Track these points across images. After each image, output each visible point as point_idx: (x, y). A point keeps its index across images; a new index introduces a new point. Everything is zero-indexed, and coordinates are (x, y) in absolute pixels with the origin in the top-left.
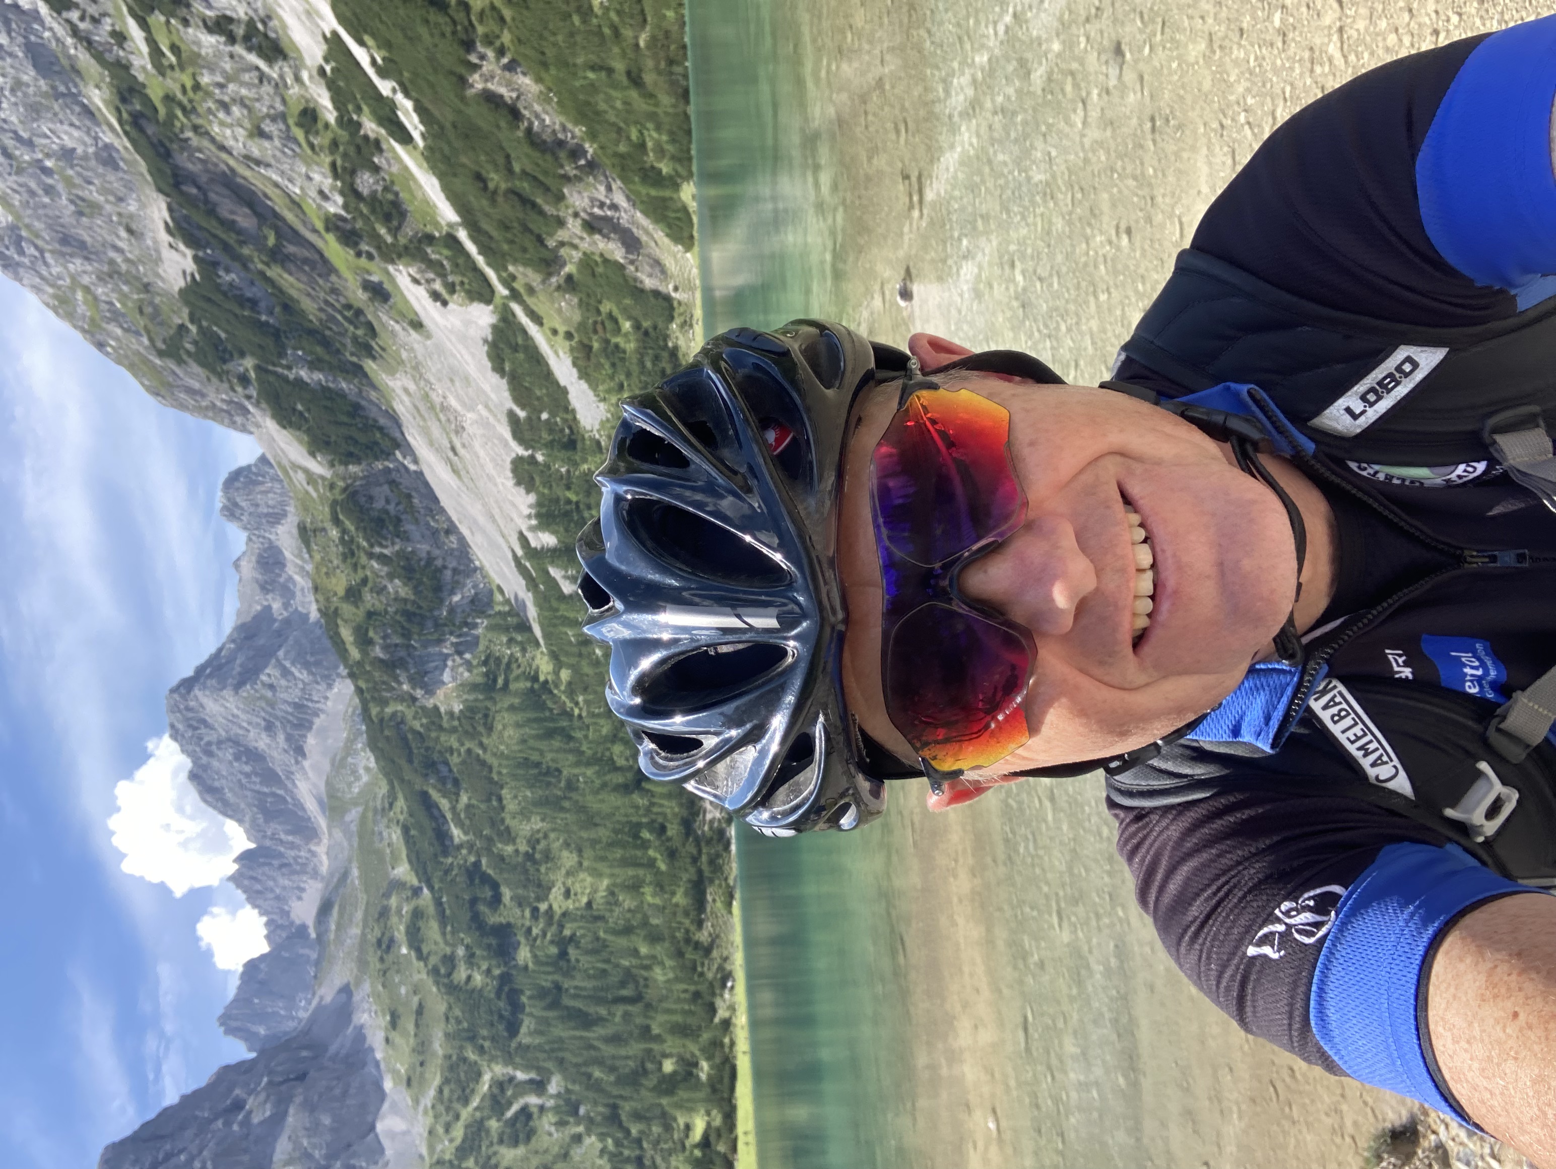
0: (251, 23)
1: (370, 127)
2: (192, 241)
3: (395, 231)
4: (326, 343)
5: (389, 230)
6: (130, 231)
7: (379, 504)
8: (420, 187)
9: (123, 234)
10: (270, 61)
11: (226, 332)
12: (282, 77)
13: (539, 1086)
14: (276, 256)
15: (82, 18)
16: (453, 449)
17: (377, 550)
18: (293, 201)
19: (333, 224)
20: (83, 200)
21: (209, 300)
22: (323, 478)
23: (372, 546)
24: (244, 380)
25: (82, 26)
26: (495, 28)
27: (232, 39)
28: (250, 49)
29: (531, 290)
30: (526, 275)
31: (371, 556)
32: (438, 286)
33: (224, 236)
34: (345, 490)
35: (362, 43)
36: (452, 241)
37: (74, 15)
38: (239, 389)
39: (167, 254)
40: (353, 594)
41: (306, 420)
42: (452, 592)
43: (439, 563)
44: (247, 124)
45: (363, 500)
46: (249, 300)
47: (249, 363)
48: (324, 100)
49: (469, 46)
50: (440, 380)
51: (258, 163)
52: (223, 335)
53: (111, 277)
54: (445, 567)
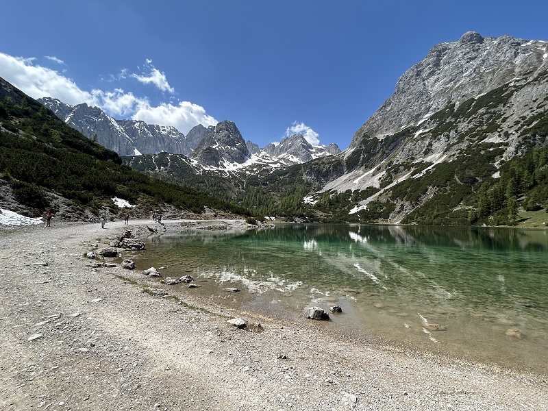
0: (431, 150)
1: (413, 169)
2: (386, 139)
3: (393, 172)
4: (367, 160)
7: (339, 168)
8: (401, 177)
9: (386, 128)
10: (424, 153)
12: (421, 155)
13: (243, 188)
18: (395, 156)
19: (392, 162)
20: (392, 122)
21: (375, 142)
22: (343, 159)
23: (332, 166)
24: (360, 147)
25: (427, 122)
26: (443, 191)
27: (428, 146)
28: (426, 149)
29: (387, 194)
30: (390, 194)
31: (330, 166)
32: (382, 179)
33: (387, 144)
34: (341, 162)
35: (432, 168)
36: (392, 182)
37: (429, 120)
38: (358, 146)
39: (383, 135)
40: (323, 163)
41: (353, 156)
42: (323, 179)
44: (411, 148)
45: (339, 165)
46: (375, 148)
47: (363, 148)
48: (417, 161)
49: (438, 187)
51: (403, 150)
52: (368, 144)
53: (378, 126)
54: (328, 178)
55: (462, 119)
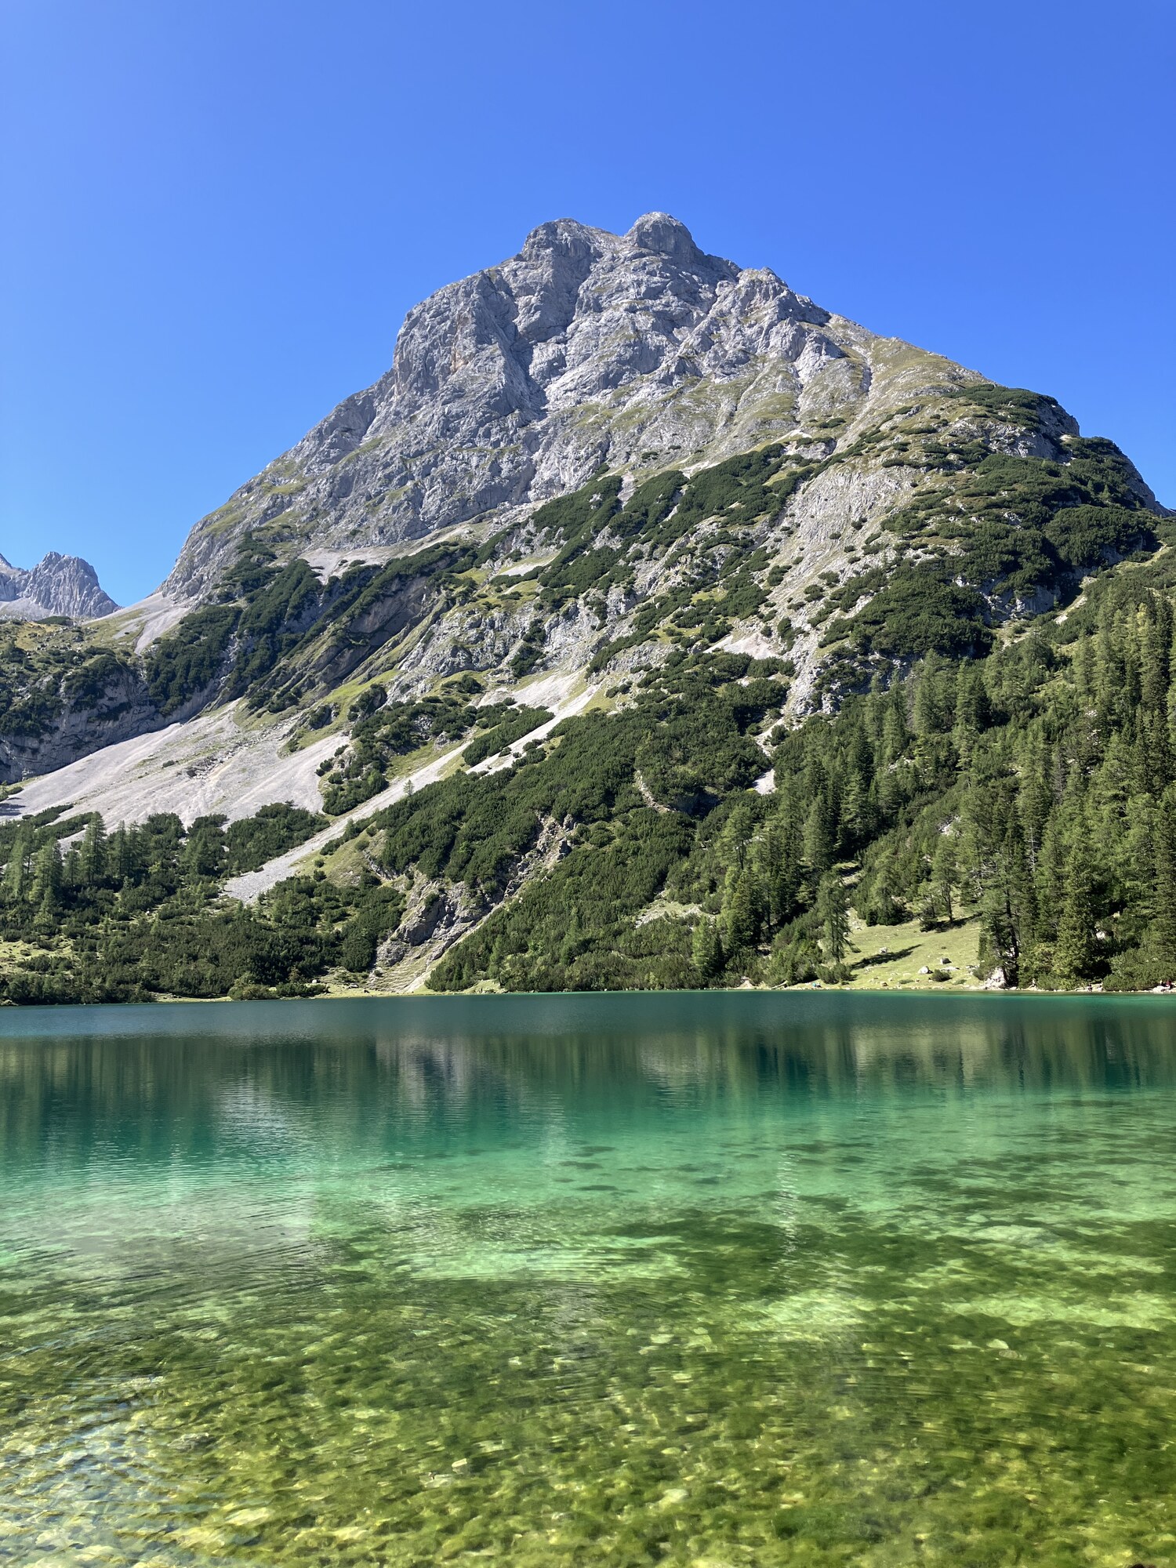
0: (540, 654)
1: (473, 734)
2: (349, 579)
3: (385, 740)
4: (264, 669)
5: (386, 736)
6: (354, 533)
7: (109, 692)
8: (424, 765)
9: (351, 527)
10: (513, 664)
11: (271, 591)
12: (501, 671)
14: (343, 643)
15: (529, 533)
16: (171, 763)
17: (63, 684)
18: (394, 664)
19: (380, 692)
20: (380, 502)
21: (299, 582)
22: (134, 647)
23: (68, 679)
24: (228, 597)
25: (523, 532)
26: (595, 838)
27: (529, 639)
28: (521, 650)
29: (362, 847)
31: (58, 676)
32: (337, 769)
33: (357, 604)
34: (124, 664)
35: (551, 736)
36: (383, 786)
37: (531, 527)
38: (218, 591)
39: (336, 558)
40: (16, 655)
41: (191, 642)
42: (14, 745)
43: (46, 737)
44: (463, 639)
45: (113, 677)
46: (300, 614)
47: (241, 603)
48: (488, 700)
49: (578, 817)
50: (242, 760)
51: (427, 642)
52: (267, 587)
53: (314, 509)
54: (41, 741)
55: (647, 547)
